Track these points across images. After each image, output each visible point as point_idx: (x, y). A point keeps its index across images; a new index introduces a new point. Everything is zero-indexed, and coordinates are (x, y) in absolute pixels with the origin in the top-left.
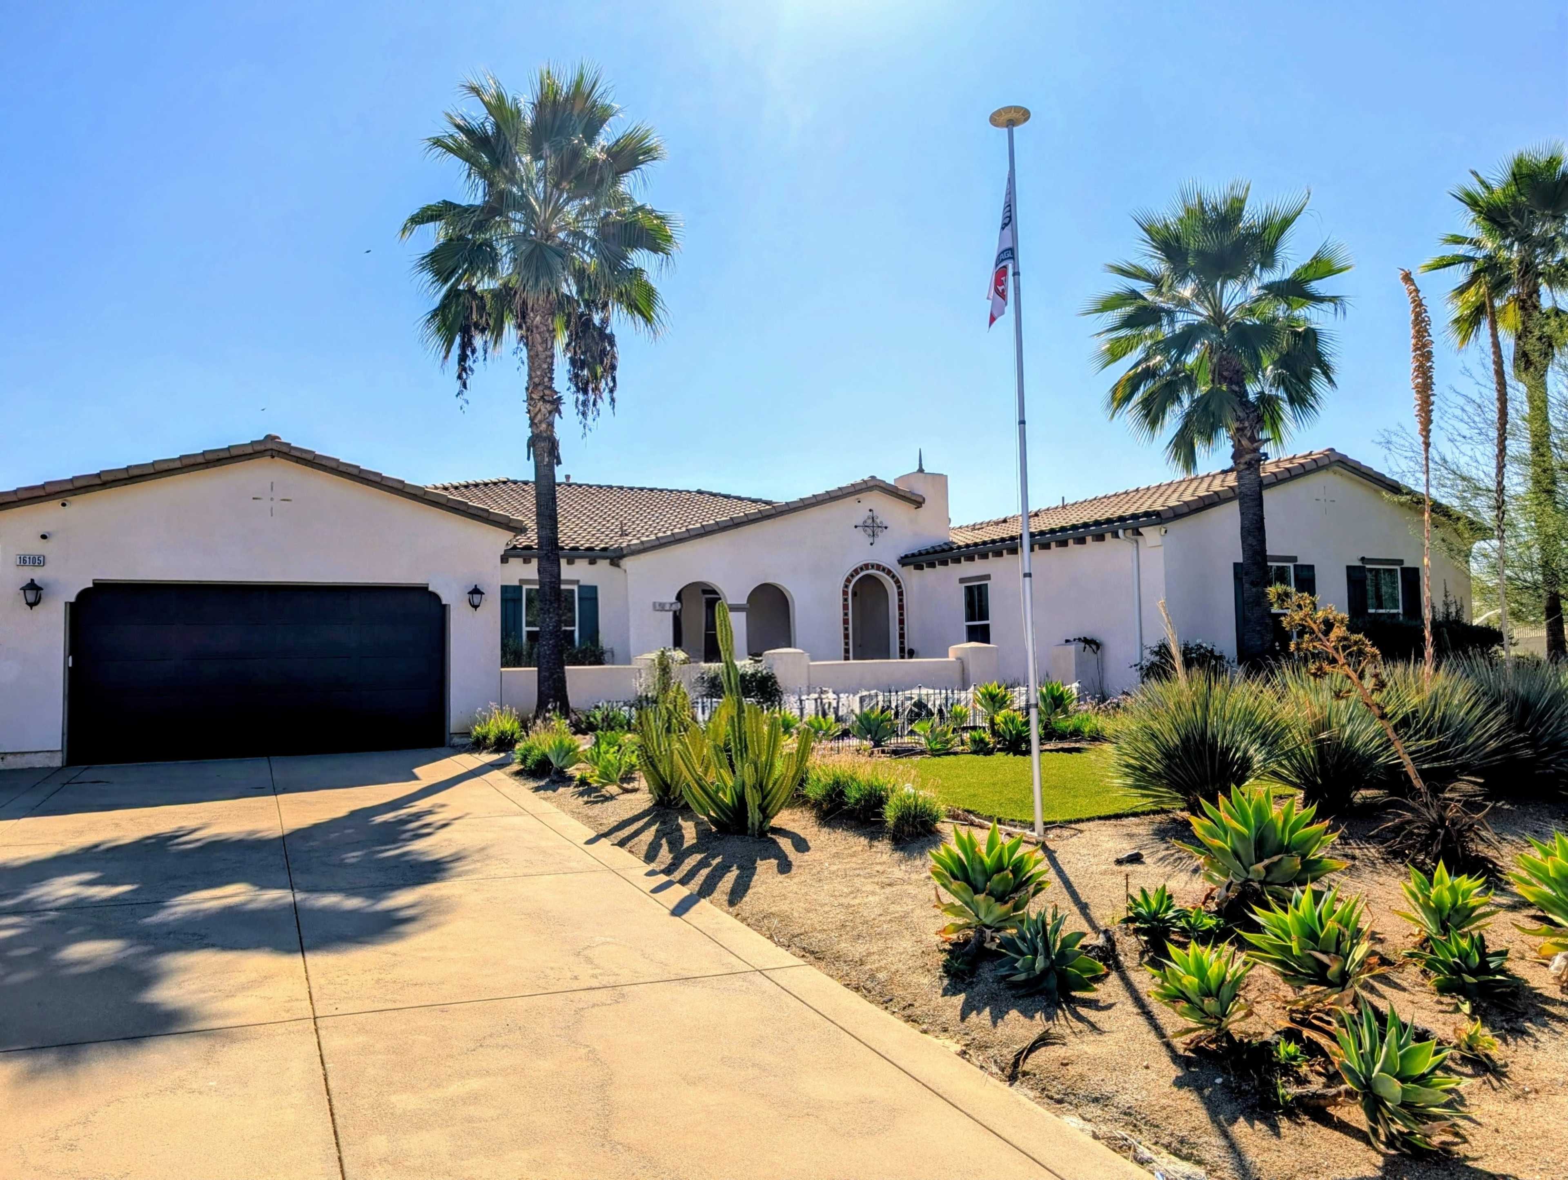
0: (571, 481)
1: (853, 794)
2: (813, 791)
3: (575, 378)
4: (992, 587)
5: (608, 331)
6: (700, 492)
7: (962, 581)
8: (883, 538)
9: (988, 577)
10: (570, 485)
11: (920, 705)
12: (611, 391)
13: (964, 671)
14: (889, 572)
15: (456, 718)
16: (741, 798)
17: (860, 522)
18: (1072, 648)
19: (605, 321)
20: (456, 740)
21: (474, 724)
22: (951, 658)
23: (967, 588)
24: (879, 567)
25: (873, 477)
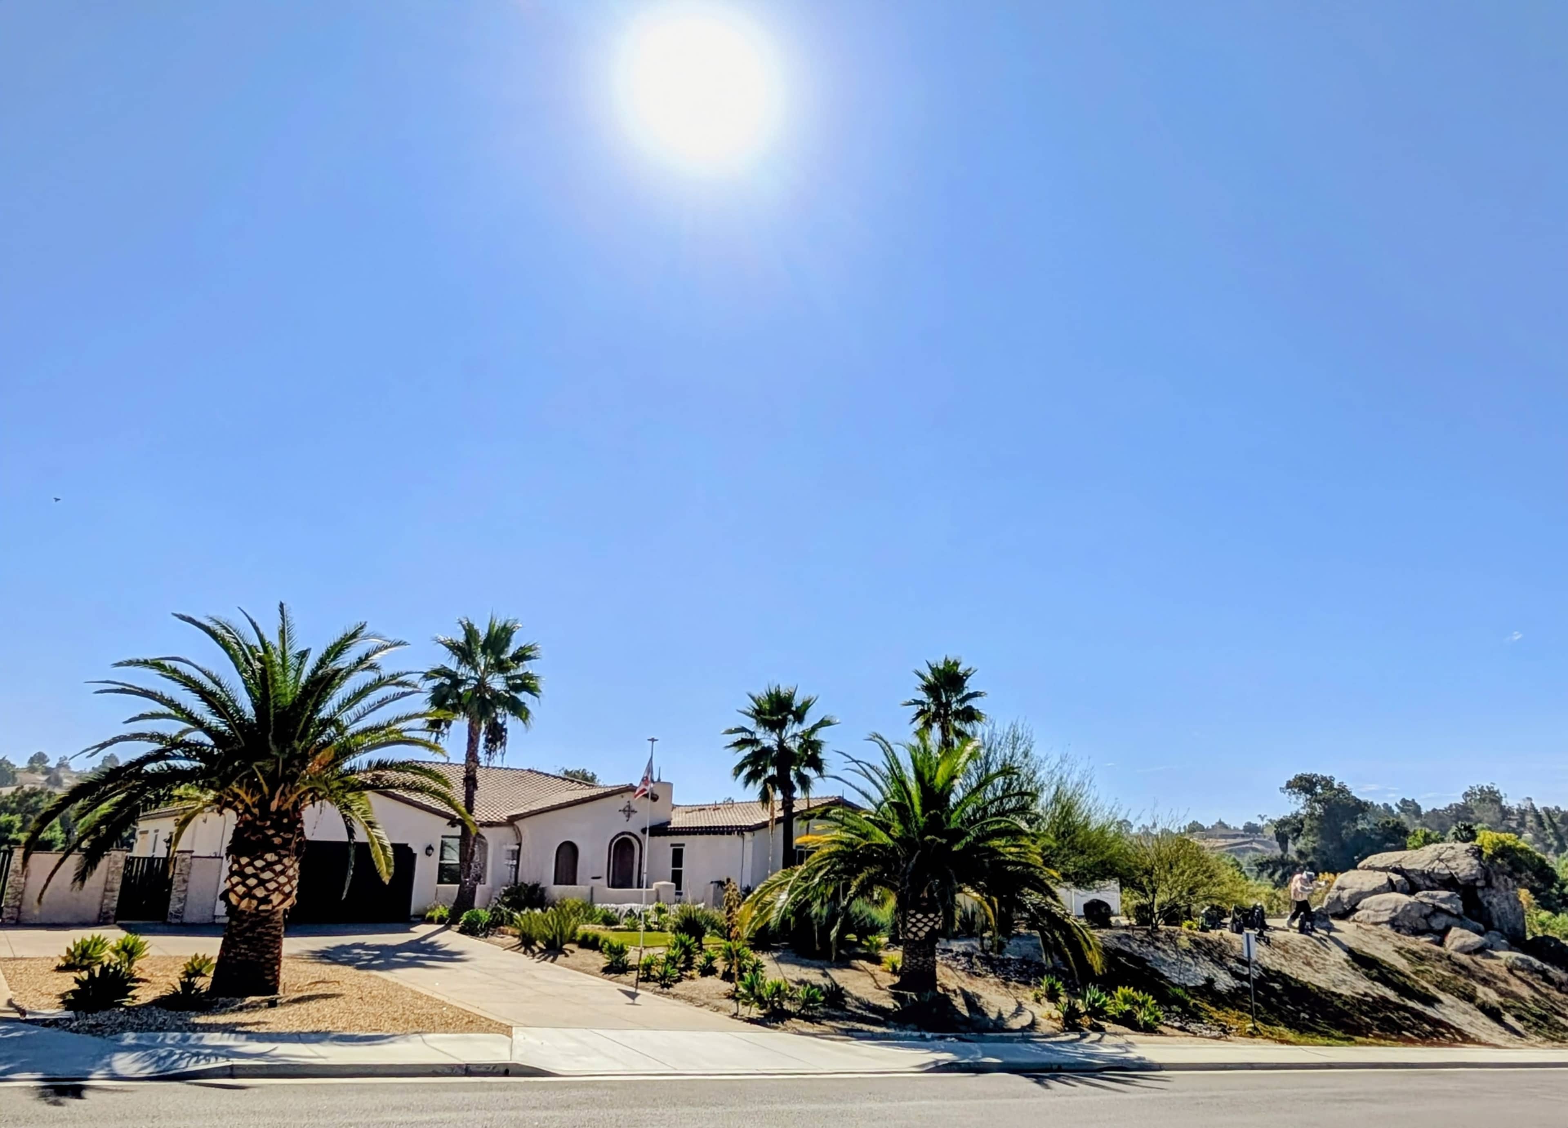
0: (451, 761)
1: (590, 938)
2: (578, 938)
3: (486, 747)
4: (685, 849)
5: (505, 727)
6: (529, 770)
7: (672, 845)
8: (633, 816)
9: (683, 845)
10: (450, 764)
11: (631, 911)
12: (503, 755)
13: (658, 895)
14: (635, 836)
15: (414, 907)
16: (555, 937)
17: (622, 808)
18: (712, 885)
19: (504, 723)
20: (413, 919)
21: (427, 911)
22: (654, 889)
23: (674, 850)
24: (630, 834)
25: (631, 784)
